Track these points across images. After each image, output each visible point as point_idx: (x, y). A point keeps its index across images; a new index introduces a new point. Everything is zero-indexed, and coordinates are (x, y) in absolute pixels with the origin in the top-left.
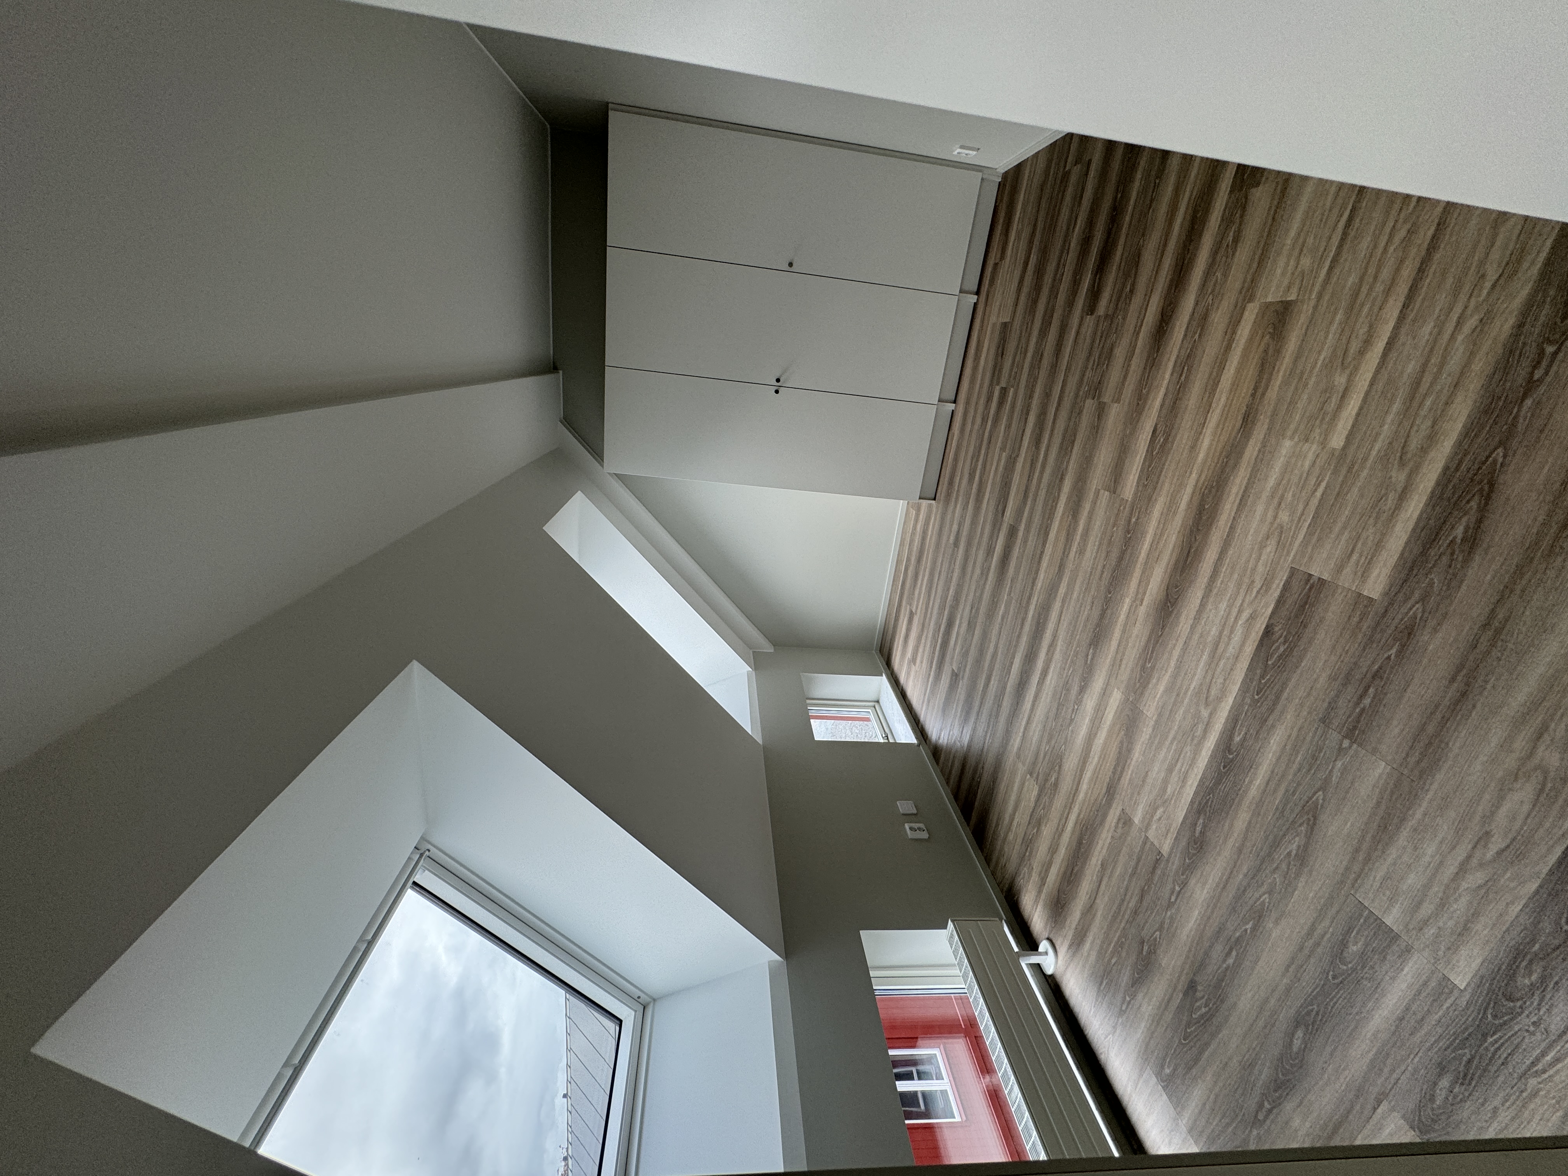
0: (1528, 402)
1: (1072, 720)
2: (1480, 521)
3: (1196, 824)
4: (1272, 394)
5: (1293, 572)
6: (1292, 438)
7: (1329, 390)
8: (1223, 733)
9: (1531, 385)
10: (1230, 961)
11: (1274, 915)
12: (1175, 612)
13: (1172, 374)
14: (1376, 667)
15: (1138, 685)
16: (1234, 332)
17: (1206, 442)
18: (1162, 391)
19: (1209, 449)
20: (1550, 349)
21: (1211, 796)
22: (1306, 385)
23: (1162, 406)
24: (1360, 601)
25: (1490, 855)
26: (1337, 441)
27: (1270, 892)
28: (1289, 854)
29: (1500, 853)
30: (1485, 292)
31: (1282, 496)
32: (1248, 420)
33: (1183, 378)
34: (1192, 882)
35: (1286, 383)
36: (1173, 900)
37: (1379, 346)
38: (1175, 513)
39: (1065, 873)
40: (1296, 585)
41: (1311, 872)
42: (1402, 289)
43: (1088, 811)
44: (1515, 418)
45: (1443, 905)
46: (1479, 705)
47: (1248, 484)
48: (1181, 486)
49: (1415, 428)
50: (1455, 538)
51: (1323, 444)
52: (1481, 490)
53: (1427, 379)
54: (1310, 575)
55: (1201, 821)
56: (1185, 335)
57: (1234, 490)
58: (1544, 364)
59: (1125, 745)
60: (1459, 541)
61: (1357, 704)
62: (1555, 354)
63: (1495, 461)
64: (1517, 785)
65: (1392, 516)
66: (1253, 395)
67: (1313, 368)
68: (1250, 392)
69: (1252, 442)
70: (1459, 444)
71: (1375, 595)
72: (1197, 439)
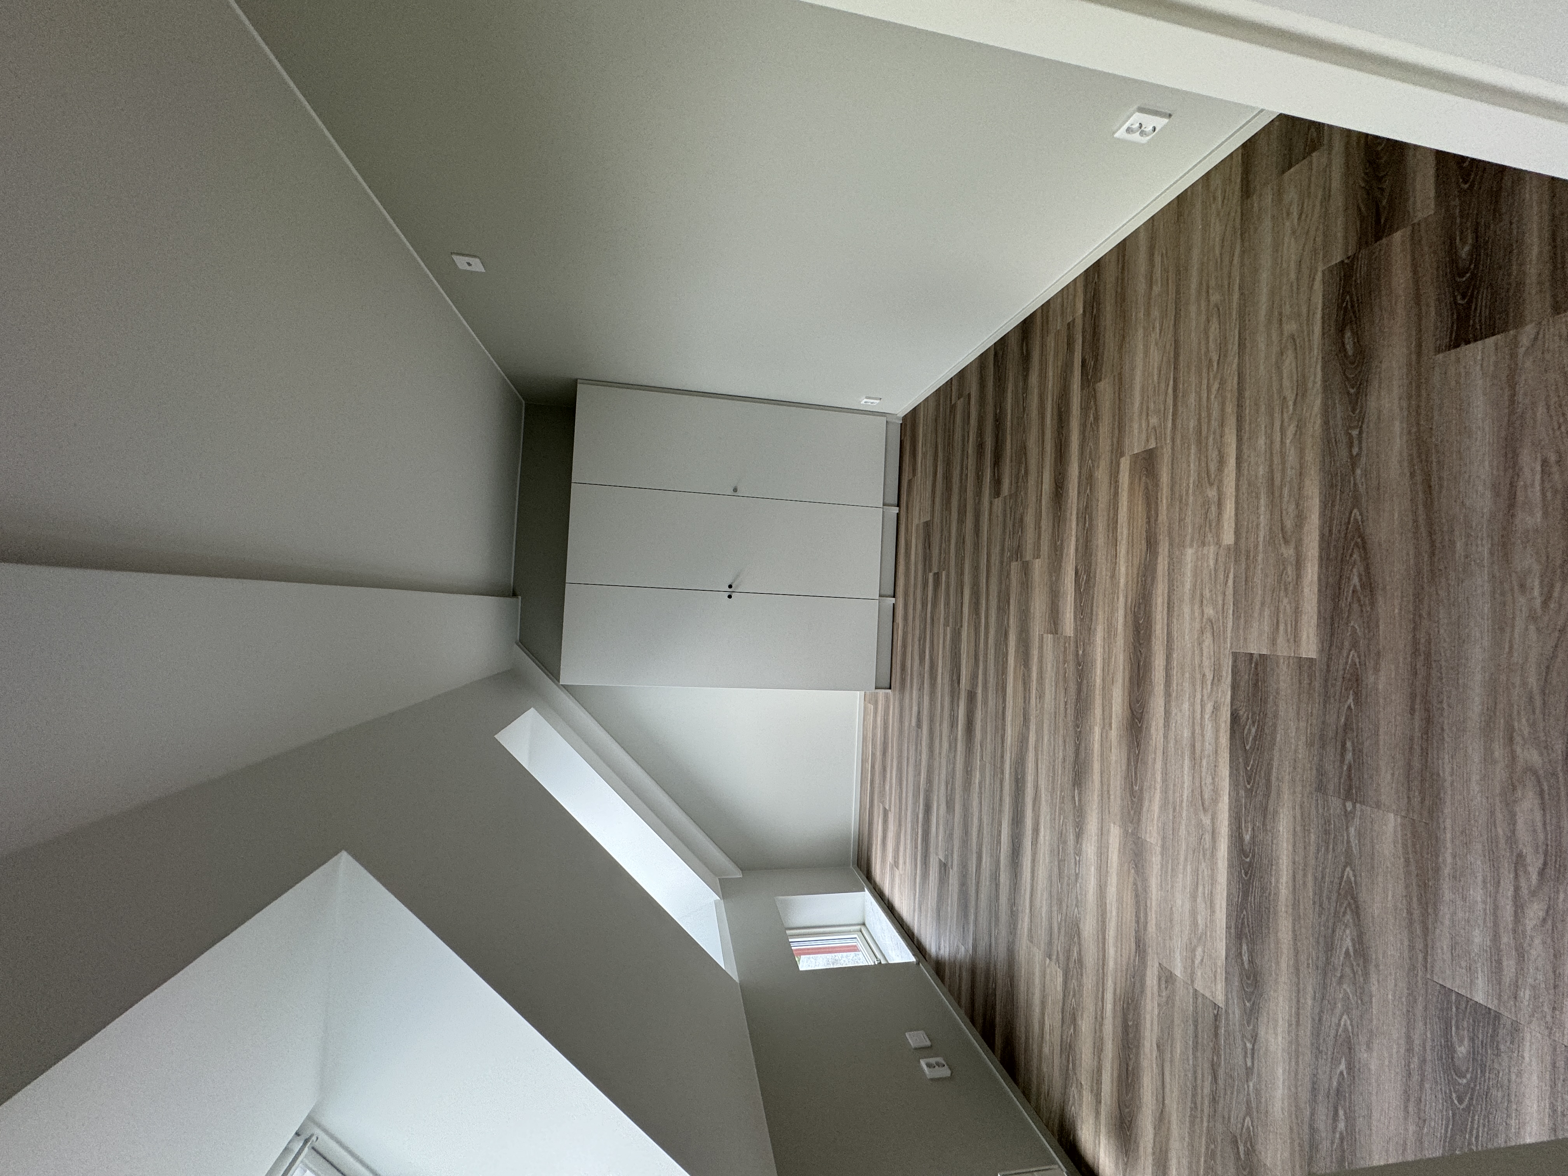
0: (1358, 472)
1: (1077, 875)
2: (1367, 568)
3: (1241, 953)
4: (1163, 517)
5: (1235, 656)
6: (1191, 546)
7: (1206, 504)
8: (1231, 836)
9: (1354, 461)
10: (1341, 1125)
11: (1363, 1039)
12: (1144, 726)
13: (1077, 525)
14: (1343, 720)
15: (1132, 812)
16: (1117, 482)
17: (1122, 569)
18: (1073, 539)
19: (1127, 574)
20: (1355, 433)
21: (1245, 912)
22: (1187, 505)
23: (1077, 550)
24: (1302, 665)
25: (1534, 877)
26: (1228, 538)
27: (1347, 1010)
28: (1347, 952)
29: (1542, 873)
30: (1291, 408)
31: (1202, 595)
32: (1151, 543)
33: (1087, 525)
34: (1262, 1032)
35: (1170, 505)
36: (1249, 1064)
37: (1232, 462)
38: (1115, 635)
39: (1119, 1076)
40: (1242, 666)
41: (1377, 966)
42: (1232, 421)
43: (1123, 980)
44: (1355, 484)
45: (1521, 955)
46: (1446, 727)
47: (1169, 592)
48: (1113, 611)
49: (1284, 512)
50: (1355, 586)
51: (1218, 543)
52: (1356, 544)
53: (1278, 476)
54: (1251, 654)
55: (1245, 947)
56: (1079, 493)
57: (1160, 600)
58: (1356, 442)
59: (1139, 884)
60: (1358, 588)
61: (1342, 761)
62: (1361, 433)
63: (1356, 520)
64: (1519, 793)
65: (1297, 584)
66: (1149, 523)
67: (1187, 491)
68: (1145, 520)
69: (1160, 559)
70: (1322, 515)
71: (1313, 655)
72: (1114, 569)
